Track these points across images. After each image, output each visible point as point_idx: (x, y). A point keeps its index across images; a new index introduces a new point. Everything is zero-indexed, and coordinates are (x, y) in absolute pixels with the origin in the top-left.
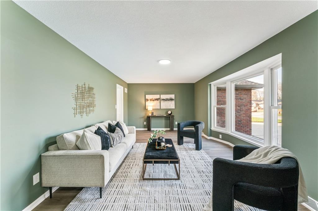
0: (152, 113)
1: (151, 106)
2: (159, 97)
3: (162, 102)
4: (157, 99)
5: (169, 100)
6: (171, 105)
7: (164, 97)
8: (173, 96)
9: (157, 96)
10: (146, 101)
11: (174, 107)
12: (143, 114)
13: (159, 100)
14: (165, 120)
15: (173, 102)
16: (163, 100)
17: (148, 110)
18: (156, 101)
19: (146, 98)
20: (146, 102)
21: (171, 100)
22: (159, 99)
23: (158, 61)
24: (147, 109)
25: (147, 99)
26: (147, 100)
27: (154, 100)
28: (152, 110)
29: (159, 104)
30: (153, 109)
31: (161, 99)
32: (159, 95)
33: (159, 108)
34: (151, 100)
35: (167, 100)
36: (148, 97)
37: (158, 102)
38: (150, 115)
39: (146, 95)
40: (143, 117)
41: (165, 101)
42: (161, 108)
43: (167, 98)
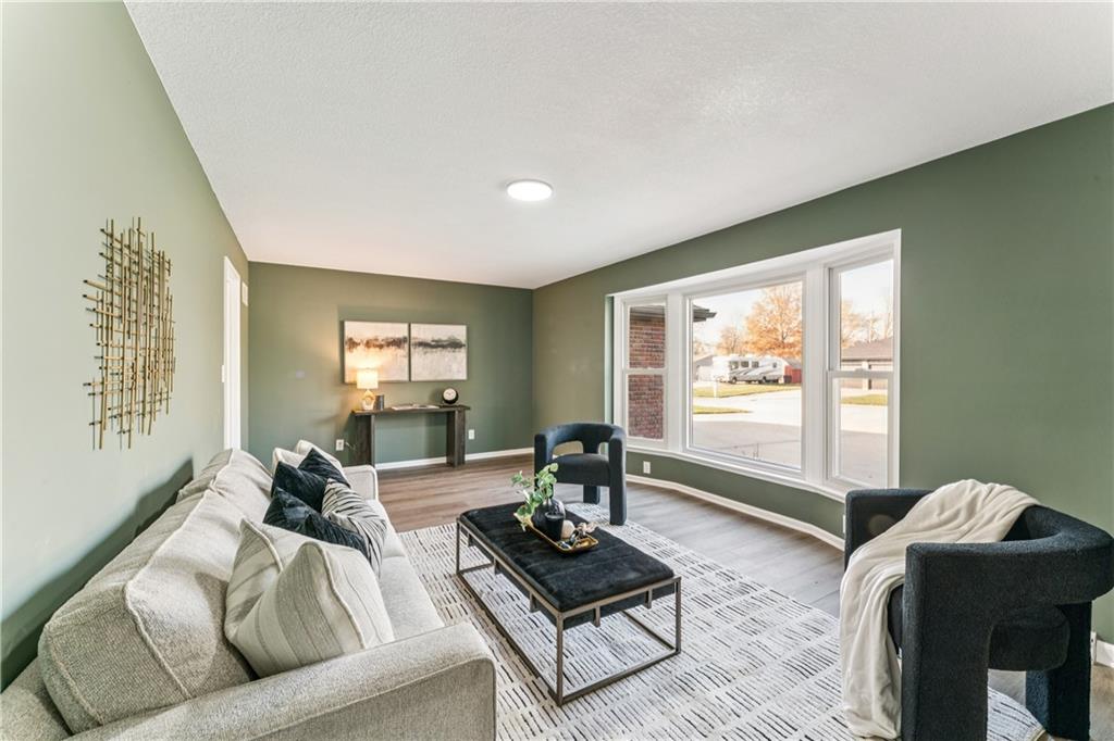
0: (379, 401)
1: (369, 371)
2: (406, 334)
3: (417, 354)
4: (397, 343)
5: (443, 347)
6: (454, 366)
7: (423, 332)
8: (459, 332)
9: (400, 330)
10: (346, 347)
11: (463, 376)
12: (330, 405)
13: (406, 346)
14: (430, 424)
15: (462, 355)
16: (423, 344)
17: (359, 386)
18: (393, 348)
19: (348, 334)
20: (348, 355)
21: (454, 345)
22: (405, 340)
23: (505, 185)
24: (354, 384)
25: (351, 339)
26: (353, 344)
27: (381, 347)
28: (376, 386)
29: (406, 361)
30: (380, 383)
31: (412, 341)
32: (406, 326)
33: (406, 378)
34: (368, 344)
35: (438, 345)
36: (354, 329)
37: (402, 352)
38: (369, 407)
39: (347, 324)
40: (327, 421)
41: (429, 350)
42: (413, 379)
43: (436, 338)
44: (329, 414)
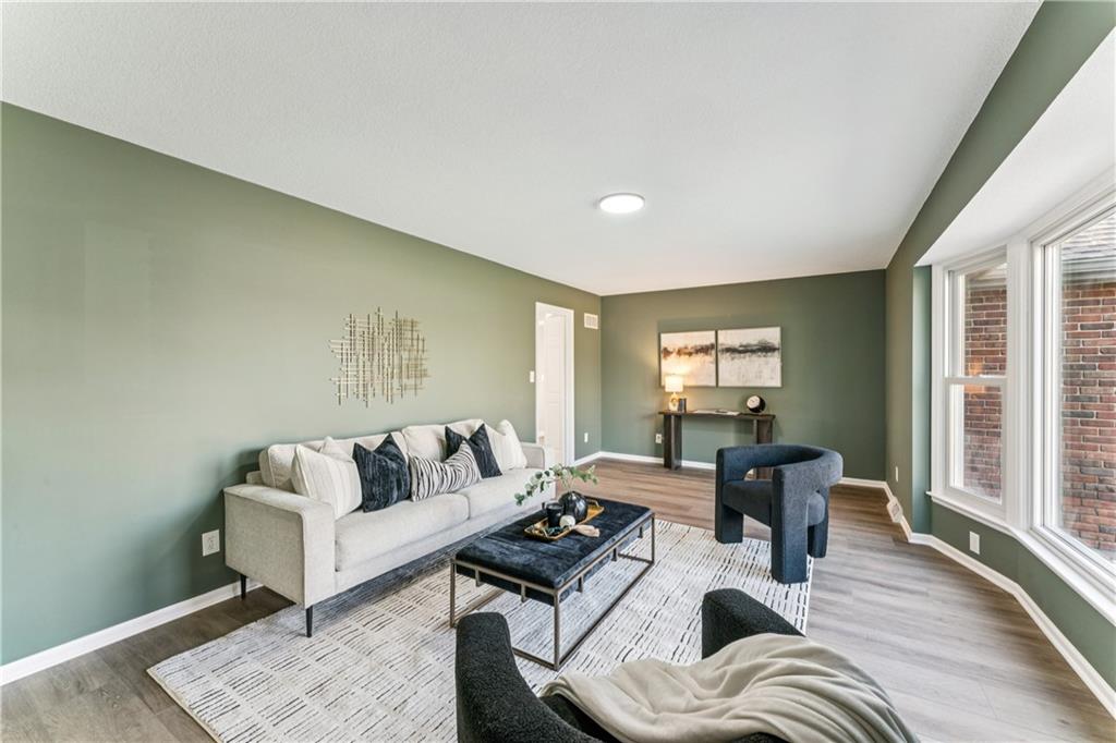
0: (682, 403)
1: (680, 376)
2: (713, 341)
3: (725, 361)
4: (704, 350)
5: (753, 351)
6: (767, 373)
7: (730, 338)
8: (772, 335)
9: (706, 338)
10: (662, 355)
11: (777, 383)
12: (651, 405)
13: (713, 352)
14: (739, 431)
15: (775, 361)
16: (731, 350)
17: (667, 390)
18: (701, 355)
19: (663, 345)
20: (663, 361)
21: (765, 349)
22: (712, 347)
23: (596, 203)
24: (664, 387)
25: (665, 349)
26: (667, 353)
27: (690, 354)
28: (681, 390)
29: (714, 366)
30: (685, 387)
31: (719, 348)
32: (713, 333)
33: (714, 384)
34: (679, 352)
35: (746, 350)
36: (671, 340)
37: (710, 359)
38: (673, 408)
39: (663, 336)
40: (650, 417)
41: (737, 355)
42: (720, 384)
43: (744, 343)
44: (650, 412)
